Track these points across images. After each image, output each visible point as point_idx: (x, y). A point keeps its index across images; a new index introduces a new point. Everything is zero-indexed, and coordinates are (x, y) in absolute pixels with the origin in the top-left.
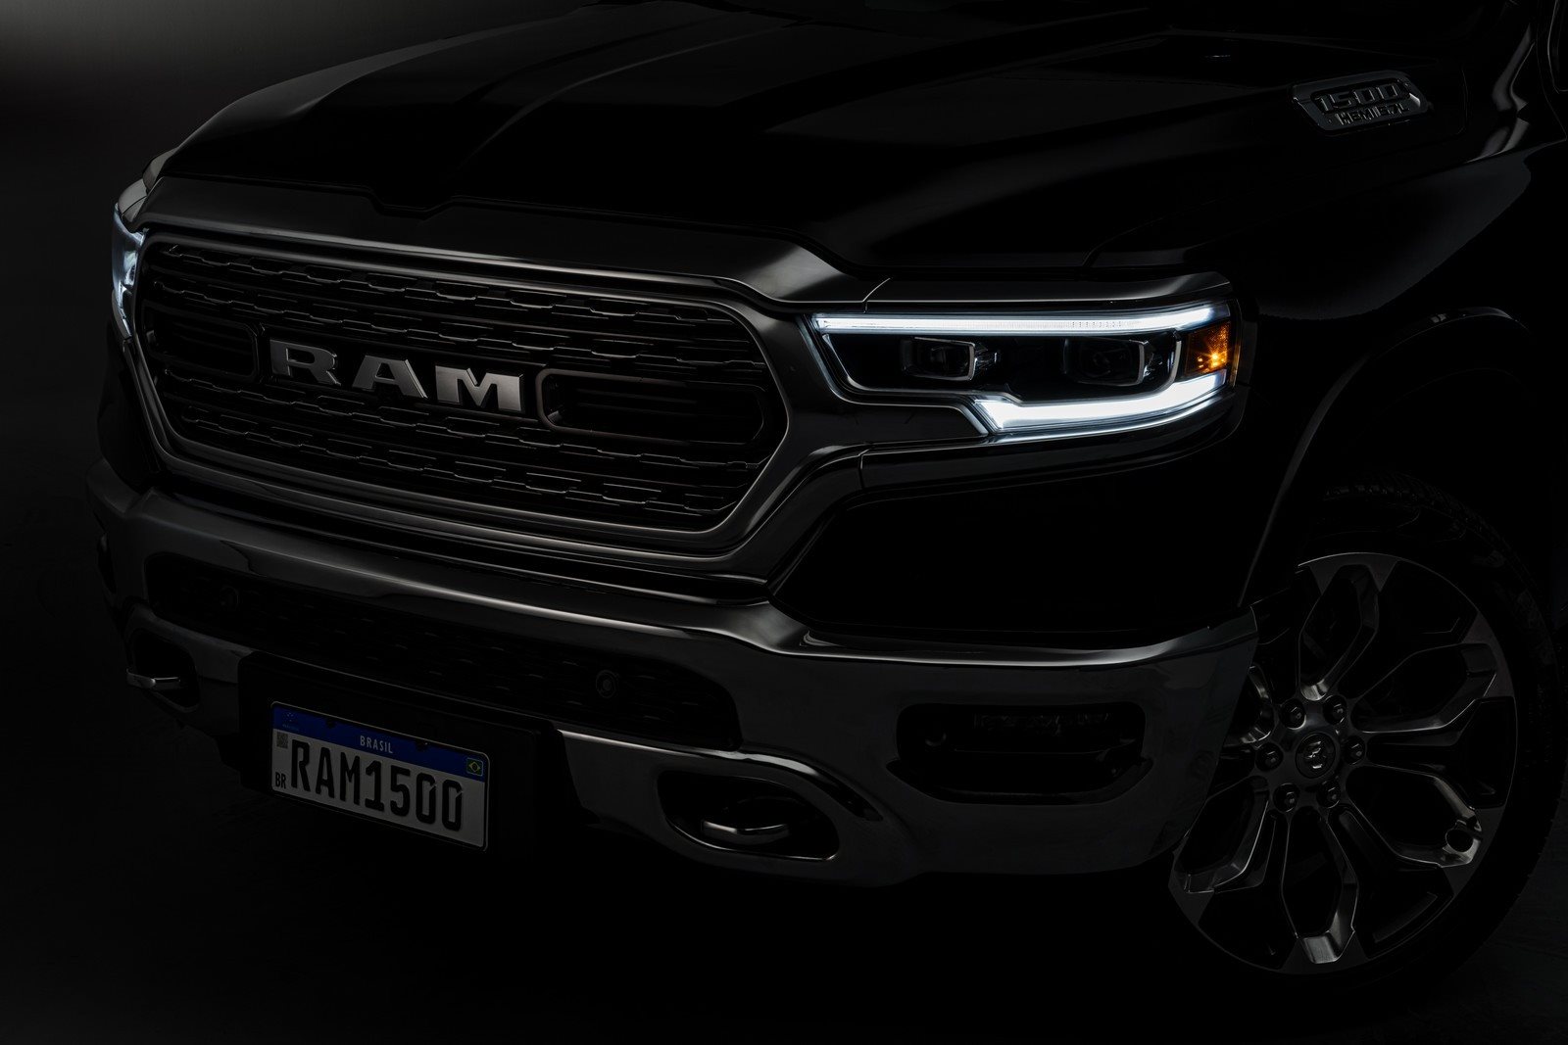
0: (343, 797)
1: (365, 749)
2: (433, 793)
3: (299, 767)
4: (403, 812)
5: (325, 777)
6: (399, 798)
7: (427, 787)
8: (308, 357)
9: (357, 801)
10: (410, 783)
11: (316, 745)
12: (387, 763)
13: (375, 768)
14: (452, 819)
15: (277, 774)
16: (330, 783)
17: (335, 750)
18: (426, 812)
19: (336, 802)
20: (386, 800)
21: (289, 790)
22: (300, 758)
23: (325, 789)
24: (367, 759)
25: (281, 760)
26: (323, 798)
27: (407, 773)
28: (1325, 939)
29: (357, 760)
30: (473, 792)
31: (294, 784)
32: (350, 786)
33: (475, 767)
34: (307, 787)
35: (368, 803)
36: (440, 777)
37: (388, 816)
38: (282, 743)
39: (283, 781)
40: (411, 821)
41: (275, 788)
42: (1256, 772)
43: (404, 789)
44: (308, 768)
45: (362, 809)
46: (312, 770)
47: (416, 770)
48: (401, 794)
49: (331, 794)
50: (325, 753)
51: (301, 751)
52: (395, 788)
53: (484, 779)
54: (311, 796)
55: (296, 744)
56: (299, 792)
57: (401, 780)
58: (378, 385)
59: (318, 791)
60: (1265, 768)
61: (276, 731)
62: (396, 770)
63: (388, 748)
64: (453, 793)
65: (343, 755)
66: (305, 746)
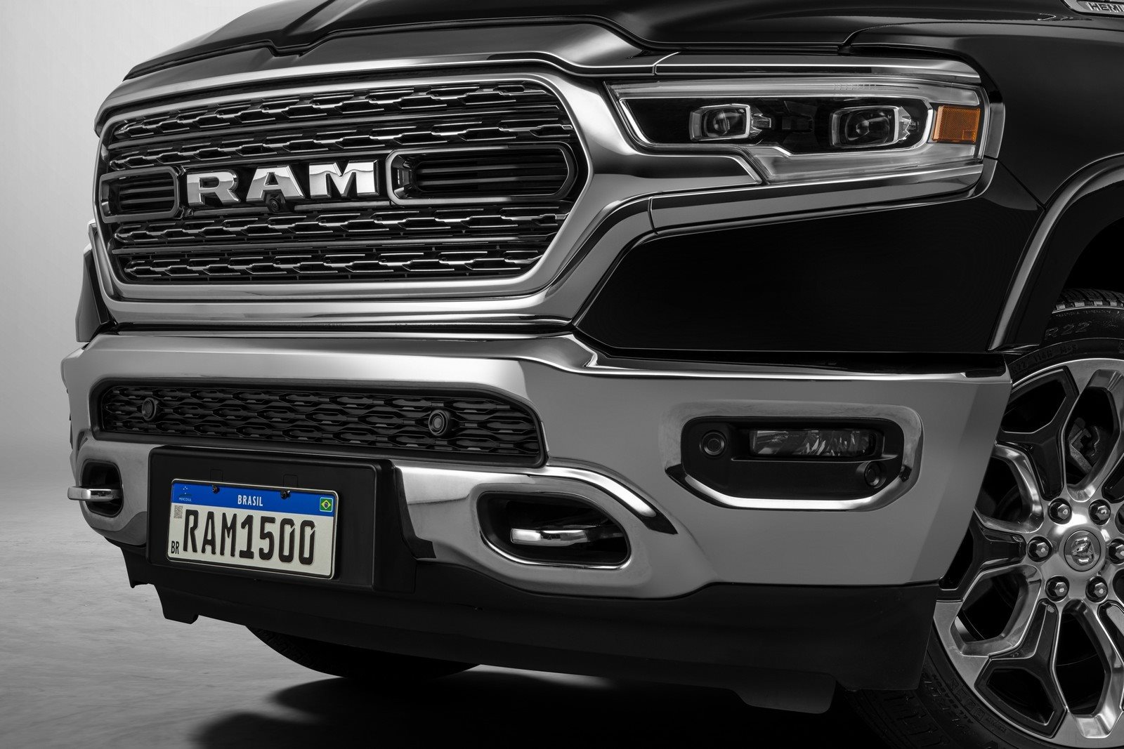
0: (222, 553)
1: (242, 507)
2: (292, 535)
3: (190, 532)
4: (266, 556)
5: (209, 537)
7: (288, 529)
8: (215, 182)
9: (233, 555)
10: (274, 529)
11: (203, 510)
12: (257, 515)
13: (249, 521)
14: (306, 555)
15: (173, 542)
16: (212, 543)
17: (218, 511)
18: (286, 553)
19: (217, 558)
20: (255, 550)
21: (182, 555)
22: (191, 524)
23: (209, 548)
24: (242, 514)
25: (176, 530)
26: (208, 557)
27: (272, 520)
29: (235, 516)
30: (325, 527)
31: (185, 549)
32: (228, 541)
33: (326, 505)
34: (195, 550)
35: (243, 554)
36: (298, 518)
37: (257, 562)
38: (178, 516)
39: (177, 548)
40: (275, 563)
41: (170, 555)
42: (1026, 561)
43: (270, 536)
44: (196, 532)
45: (238, 561)
46: (199, 534)
47: (279, 516)
48: (267, 540)
49: (214, 552)
50: (211, 516)
51: (192, 518)
52: (264, 535)
53: (332, 514)
54: (199, 556)
55: (189, 513)
56: (189, 555)
57: (269, 527)
58: (266, 193)
59: (203, 551)
60: (1036, 558)
61: (173, 505)
62: (265, 520)
63: (259, 501)
64: (308, 531)
65: (224, 515)
66: (195, 513)
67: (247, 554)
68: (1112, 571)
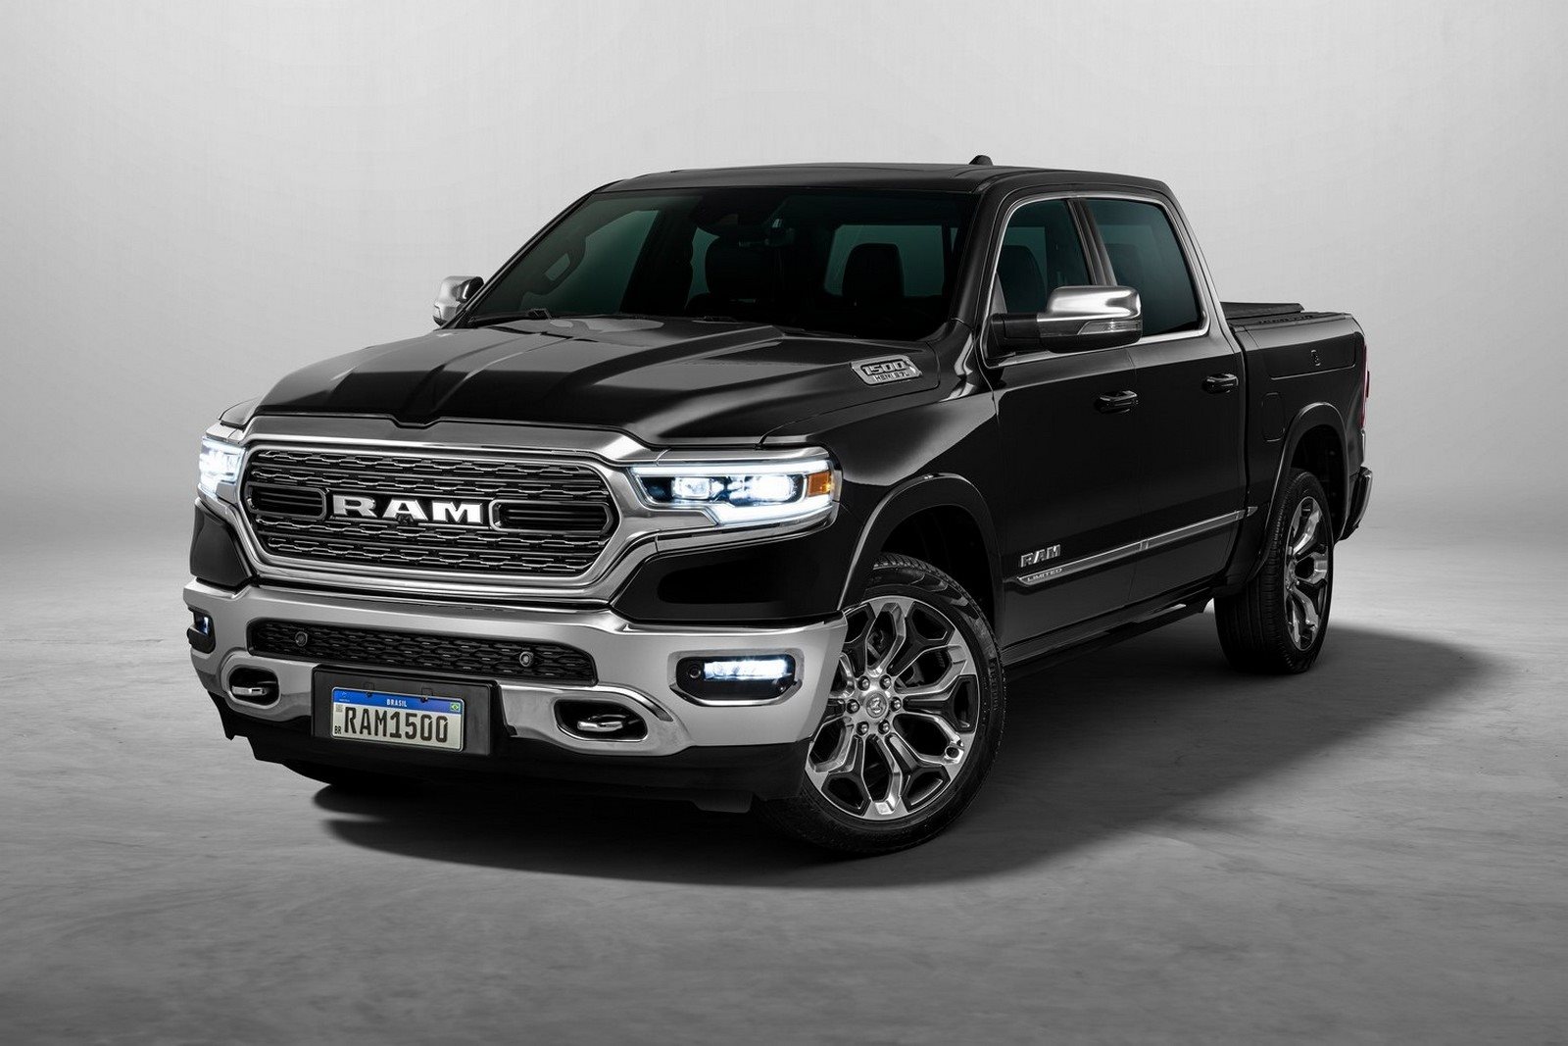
0: (376, 734)
1: (390, 706)
2: (430, 724)
3: (349, 722)
4: (413, 736)
5: (366, 724)
6: (410, 730)
7: (427, 721)
8: (358, 504)
9: (385, 735)
10: (417, 721)
11: (360, 708)
12: (403, 712)
13: (396, 715)
14: (442, 736)
15: (336, 727)
16: (368, 728)
17: (372, 709)
18: (426, 735)
19: (372, 737)
20: (402, 732)
21: (343, 734)
22: (350, 716)
23: (365, 731)
24: (391, 711)
25: (338, 717)
26: (365, 736)
27: (415, 715)
28: (885, 803)
29: (385, 712)
30: (455, 721)
31: (346, 731)
32: (381, 728)
33: (455, 708)
34: (354, 732)
35: (392, 735)
36: (434, 715)
37: (404, 740)
38: (339, 710)
39: (340, 730)
40: (418, 741)
41: (335, 735)
42: (846, 714)
43: (413, 725)
44: (355, 721)
45: (388, 739)
46: (357, 722)
47: (420, 713)
48: (411, 727)
49: (369, 733)
50: (366, 711)
51: (351, 712)
52: (408, 724)
53: (460, 713)
54: (358, 736)
55: (348, 709)
56: (350, 735)
58: (398, 515)
59: (361, 732)
60: (851, 712)
61: (335, 704)
62: (408, 715)
63: (404, 703)
64: (442, 723)
65: (377, 711)
66: (354, 710)
67: (397, 735)
68: (894, 714)
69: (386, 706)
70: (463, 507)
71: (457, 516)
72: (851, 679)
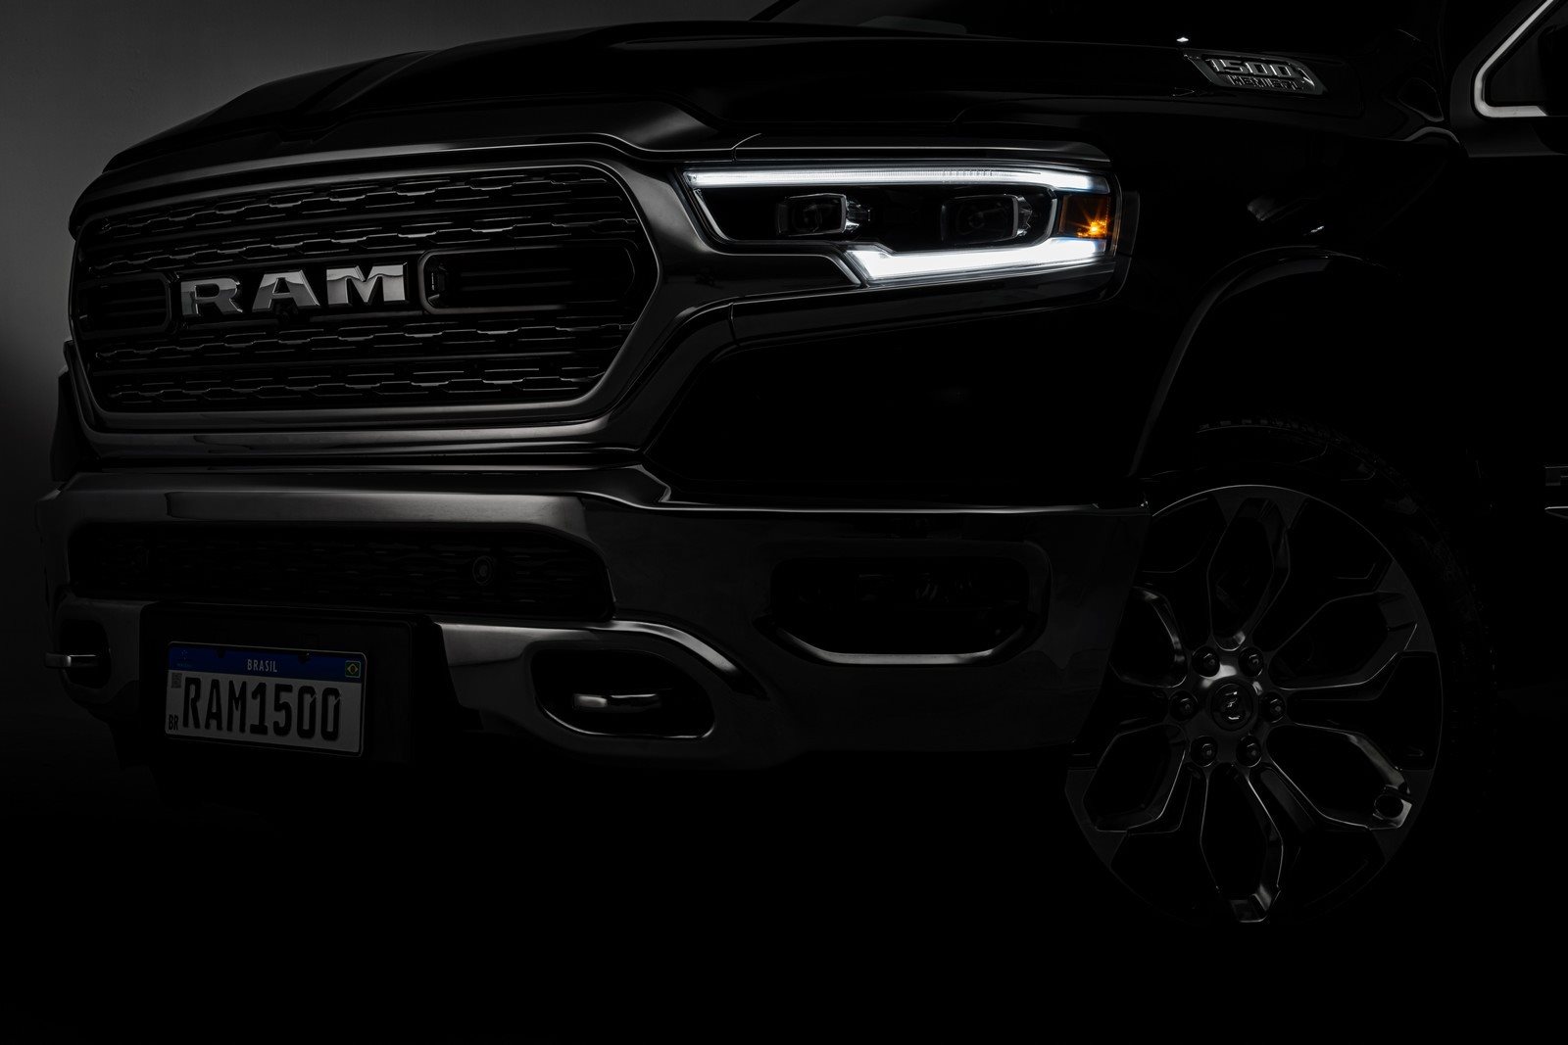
1: (252, 672)
2: (313, 705)
3: (190, 704)
4: (281, 731)
5: (214, 710)
6: (281, 717)
7: (308, 699)
8: (214, 289)
9: (242, 729)
10: (290, 698)
11: (206, 678)
12: (271, 683)
13: (261, 690)
14: (330, 729)
15: (171, 716)
16: (218, 716)
17: (224, 679)
18: (306, 727)
19: (224, 735)
20: (269, 724)
21: (181, 731)
22: (192, 695)
23: (213, 723)
24: (253, 682)
25: (175, 700)
26: (213, 733)
27: (288, 688)
29: (244, 684)
30: (351, 694)
31: (186, 724)
32: (237, 714)
33: (353, 669)
34: (197, 725)
35: (255, 729)
36: (320, 686)
37: (271, 738)
38: (176, 685)
39: (176, 723)
40: (293, 739)
41: (168, 732)
42: (1167, 720)
43: (286, 707)
44: (199, 704)
45: (248, 737)
46: (202, 706)
47: (297, 684)
48: (283, 712)
49: (219, 727)
50: (215, 684)
51: (193, 688)
52: (278, 707)
53: (361, 681)
54: (202, 733)
55: (189, 681)
56: (191, 731)
57: (285, 697)
58: (275, 302)
59: (207, 726)
60: (1179, 716)
61: (171, 672)
62: (279, 688)
63: (273, 666)
64: (332, 701)
65: (231, 683)
66: (197, 682)
67: (260, 729)
68: (1266, 730)
69: (244, 671)
70: (376, 271)
71: (366, 291)
72: (1178, 652)
